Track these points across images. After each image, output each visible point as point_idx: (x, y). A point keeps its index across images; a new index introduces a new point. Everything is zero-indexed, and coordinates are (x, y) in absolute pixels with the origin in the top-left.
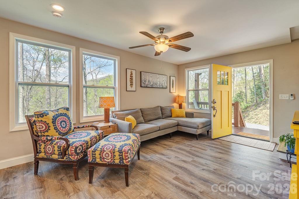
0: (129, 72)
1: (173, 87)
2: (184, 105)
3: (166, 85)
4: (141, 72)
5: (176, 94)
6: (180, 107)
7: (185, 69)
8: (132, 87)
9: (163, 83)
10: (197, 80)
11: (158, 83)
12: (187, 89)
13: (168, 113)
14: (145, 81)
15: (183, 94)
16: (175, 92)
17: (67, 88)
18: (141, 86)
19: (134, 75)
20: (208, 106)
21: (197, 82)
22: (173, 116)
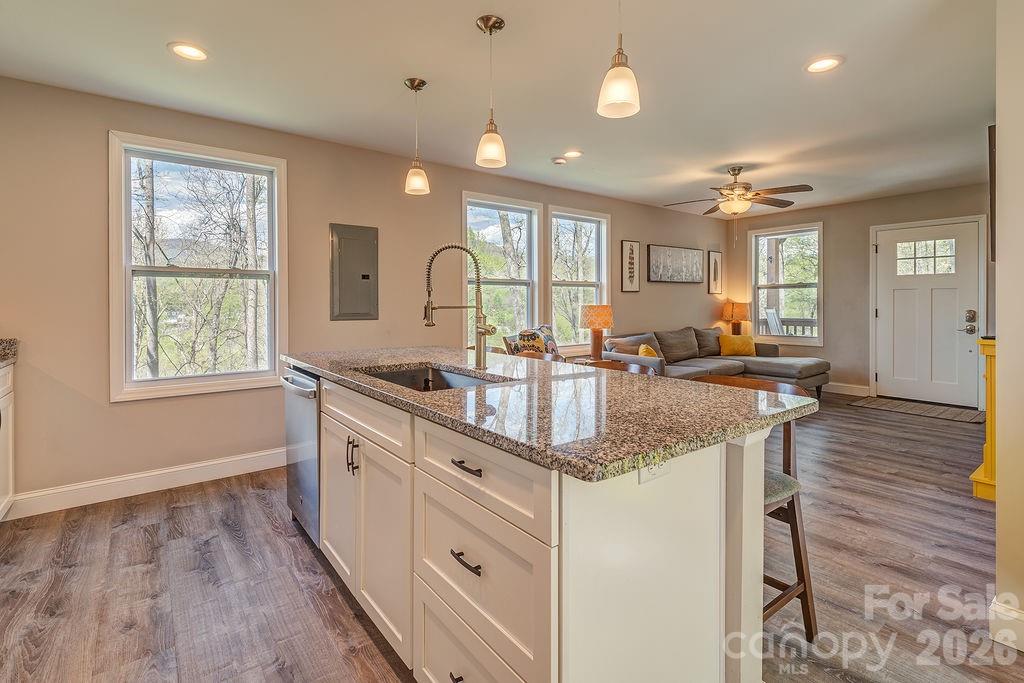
0: (627, 246)
1: (715, 280)
2: (747, 326)
3: (700, 273)
4: (648, 246)
5: (722, 298)
6: (737, 329)
7: (749, 232)
8: (631, 282)
9: (695, 269)
10: (774, 257)
11: (684, 269)
12: (753, 283)
13: (712, 345)
14: (657, 267)
15: (743, 297)
16: (721, 292)
17: (523, 289)
18: (649, 280)
19: (636, 255)
20: (815, 329)
21: (773, 265)
22: (724, 350)
